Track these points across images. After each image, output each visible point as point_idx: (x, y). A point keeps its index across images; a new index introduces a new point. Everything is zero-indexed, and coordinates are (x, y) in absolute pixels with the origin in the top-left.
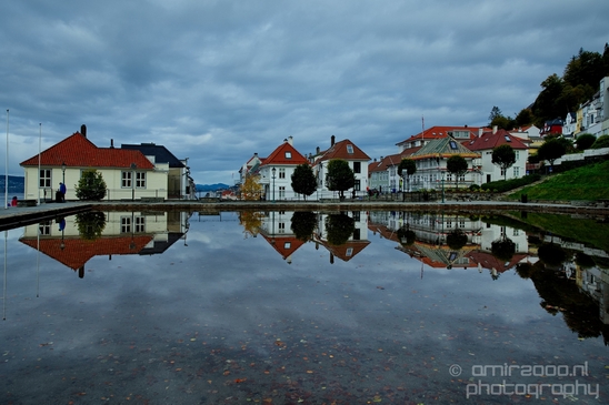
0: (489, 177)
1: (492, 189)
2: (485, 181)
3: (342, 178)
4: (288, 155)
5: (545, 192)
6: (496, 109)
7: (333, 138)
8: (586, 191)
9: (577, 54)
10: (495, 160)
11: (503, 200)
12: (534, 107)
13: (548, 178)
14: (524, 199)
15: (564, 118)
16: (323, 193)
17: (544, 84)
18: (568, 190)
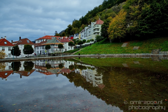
0: (66, 49)
1: (70, 52)
2: (65, 51)
3: (28, 50)
4: (6, 43)
5: (83, 53)
7: (20, 37)
8: (92, 52)
10: (69, 45)
11: (73, 55)
13: (82, 49)
14: (79, 54)
16: (23, 55)
18: (88, 52)
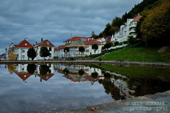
0: (91, 53)
1: (91, 57)
2: (90, 54)
3: (45, 53)
4: (26, 44)
5: (106, 58)
6: (93, 32)
7: (42, 39)
8: (116, 58)
9: (115, 18)
10: (93, 48)
11: (95, 60)
12: (104, 32)
13: (107, 54)
14: (100, 60)
15: (111, 36)
16: (38, 58)
17: (106, 26)
18: (112, 57)
